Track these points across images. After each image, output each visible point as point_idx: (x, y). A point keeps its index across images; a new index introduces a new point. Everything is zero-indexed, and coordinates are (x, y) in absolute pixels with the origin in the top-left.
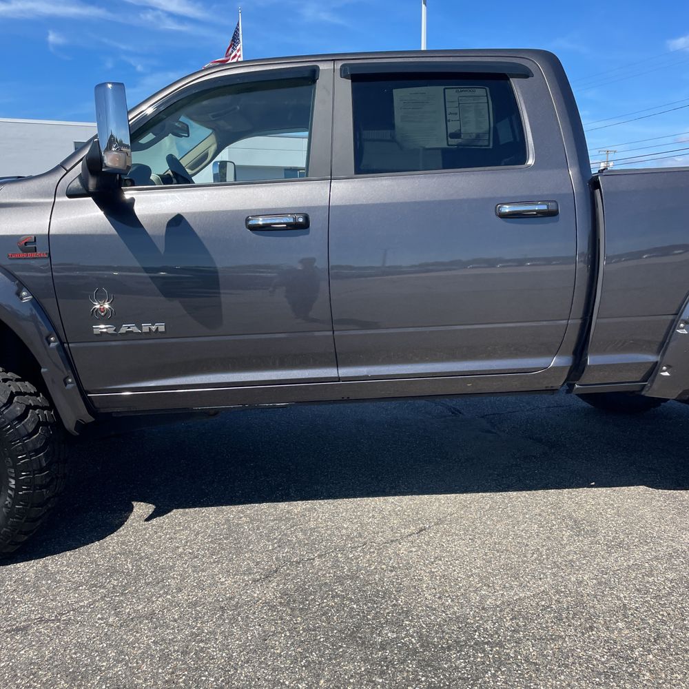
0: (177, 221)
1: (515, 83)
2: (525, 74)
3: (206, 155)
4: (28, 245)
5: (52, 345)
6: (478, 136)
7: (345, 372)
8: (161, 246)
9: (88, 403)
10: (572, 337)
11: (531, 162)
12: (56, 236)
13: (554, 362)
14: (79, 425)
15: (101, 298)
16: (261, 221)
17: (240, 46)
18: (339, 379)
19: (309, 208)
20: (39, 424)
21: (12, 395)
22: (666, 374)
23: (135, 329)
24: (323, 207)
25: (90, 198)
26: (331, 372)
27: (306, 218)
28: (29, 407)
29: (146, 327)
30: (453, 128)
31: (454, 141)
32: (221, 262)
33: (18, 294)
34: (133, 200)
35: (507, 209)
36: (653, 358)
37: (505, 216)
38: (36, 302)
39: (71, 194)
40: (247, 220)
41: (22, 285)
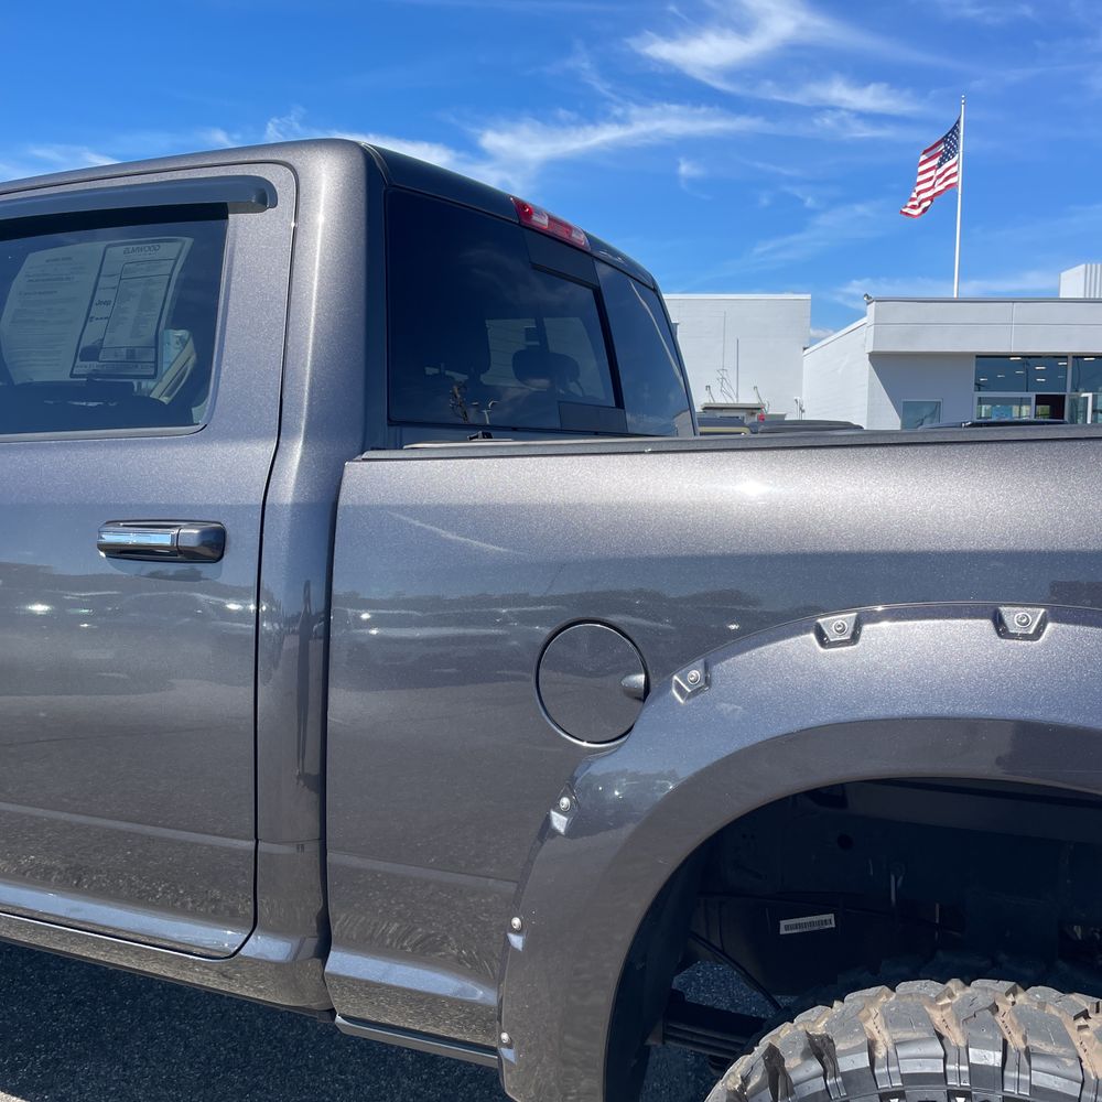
6: (132, 355)
17: (959, 156)
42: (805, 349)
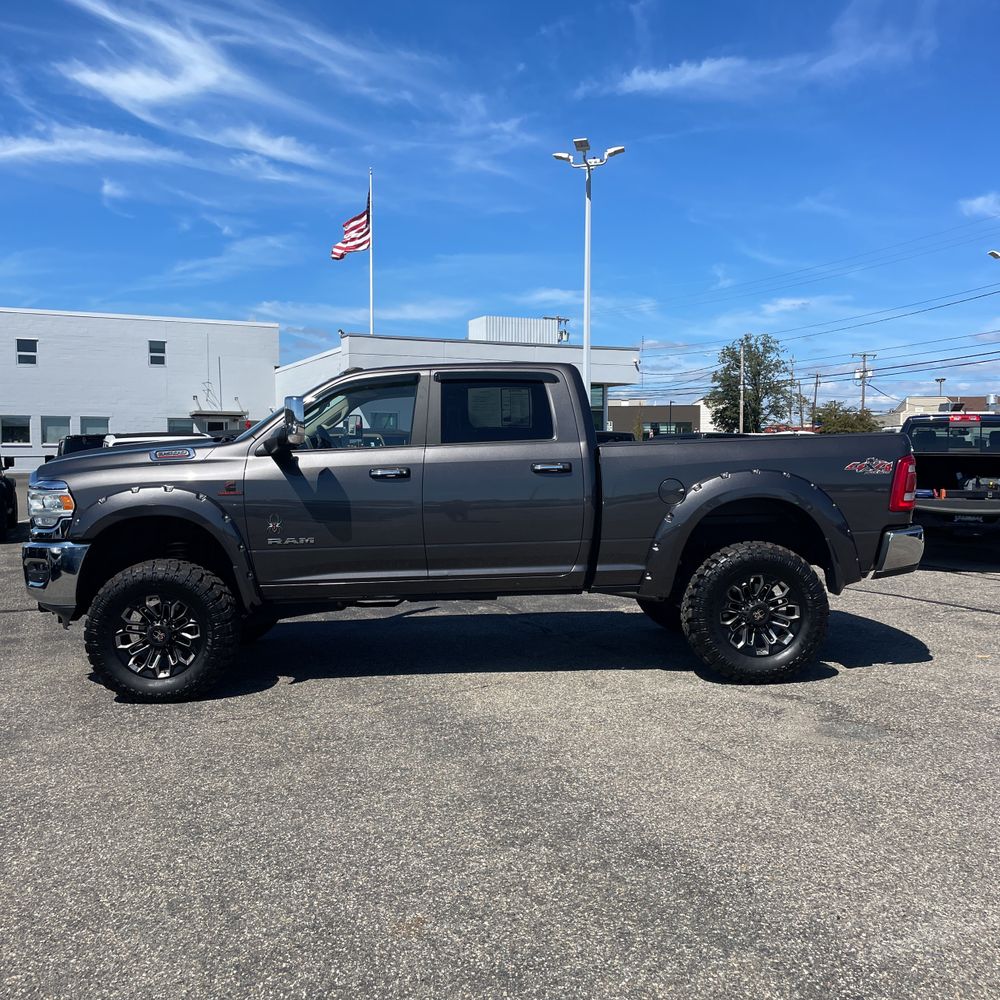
0: (325, 473)
1: (548, 386)
2: (555, 380)
3: (340, 415)
4: (230, 486)
5: (242, 551)
6: (522, 420)
7: (432, 573)
8: (315, 488)
9: (259, 592)
10: (585, 551)
11: (555, 437)
12: (248, 481)
13: (574, 568)
14: (252, 605)
15: (274, 520)
16: (379, 473)
18: (428, 577)
19: (410, 465)
20: (228, 604)
21: (213, 584)
22: (649, 578)
23: (296, 542)
24: (419, 464)
25: (270, 458)
26: (423, 573)
27: (409, 471)
28: (222, 593)
29: (302, 540)
30: (506, 414)
31: (506, 423)
32: (351, 496)
33: (223, 517)
34: (297, 458)
35: (539, 467)
36: (642, 568)
37: (537, 471)
38: (232, 523)
39: (258, 454)
40: (371, 472)
41: (224, 512)
42: (276, 368)
